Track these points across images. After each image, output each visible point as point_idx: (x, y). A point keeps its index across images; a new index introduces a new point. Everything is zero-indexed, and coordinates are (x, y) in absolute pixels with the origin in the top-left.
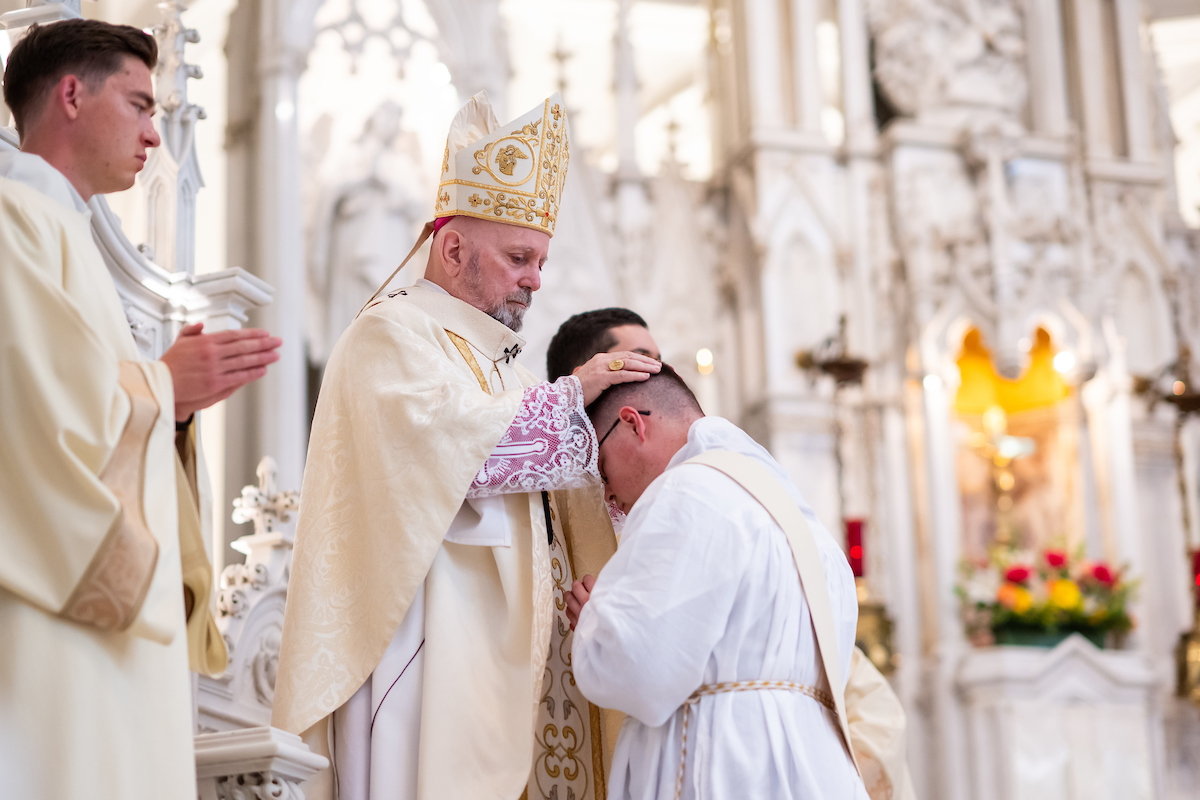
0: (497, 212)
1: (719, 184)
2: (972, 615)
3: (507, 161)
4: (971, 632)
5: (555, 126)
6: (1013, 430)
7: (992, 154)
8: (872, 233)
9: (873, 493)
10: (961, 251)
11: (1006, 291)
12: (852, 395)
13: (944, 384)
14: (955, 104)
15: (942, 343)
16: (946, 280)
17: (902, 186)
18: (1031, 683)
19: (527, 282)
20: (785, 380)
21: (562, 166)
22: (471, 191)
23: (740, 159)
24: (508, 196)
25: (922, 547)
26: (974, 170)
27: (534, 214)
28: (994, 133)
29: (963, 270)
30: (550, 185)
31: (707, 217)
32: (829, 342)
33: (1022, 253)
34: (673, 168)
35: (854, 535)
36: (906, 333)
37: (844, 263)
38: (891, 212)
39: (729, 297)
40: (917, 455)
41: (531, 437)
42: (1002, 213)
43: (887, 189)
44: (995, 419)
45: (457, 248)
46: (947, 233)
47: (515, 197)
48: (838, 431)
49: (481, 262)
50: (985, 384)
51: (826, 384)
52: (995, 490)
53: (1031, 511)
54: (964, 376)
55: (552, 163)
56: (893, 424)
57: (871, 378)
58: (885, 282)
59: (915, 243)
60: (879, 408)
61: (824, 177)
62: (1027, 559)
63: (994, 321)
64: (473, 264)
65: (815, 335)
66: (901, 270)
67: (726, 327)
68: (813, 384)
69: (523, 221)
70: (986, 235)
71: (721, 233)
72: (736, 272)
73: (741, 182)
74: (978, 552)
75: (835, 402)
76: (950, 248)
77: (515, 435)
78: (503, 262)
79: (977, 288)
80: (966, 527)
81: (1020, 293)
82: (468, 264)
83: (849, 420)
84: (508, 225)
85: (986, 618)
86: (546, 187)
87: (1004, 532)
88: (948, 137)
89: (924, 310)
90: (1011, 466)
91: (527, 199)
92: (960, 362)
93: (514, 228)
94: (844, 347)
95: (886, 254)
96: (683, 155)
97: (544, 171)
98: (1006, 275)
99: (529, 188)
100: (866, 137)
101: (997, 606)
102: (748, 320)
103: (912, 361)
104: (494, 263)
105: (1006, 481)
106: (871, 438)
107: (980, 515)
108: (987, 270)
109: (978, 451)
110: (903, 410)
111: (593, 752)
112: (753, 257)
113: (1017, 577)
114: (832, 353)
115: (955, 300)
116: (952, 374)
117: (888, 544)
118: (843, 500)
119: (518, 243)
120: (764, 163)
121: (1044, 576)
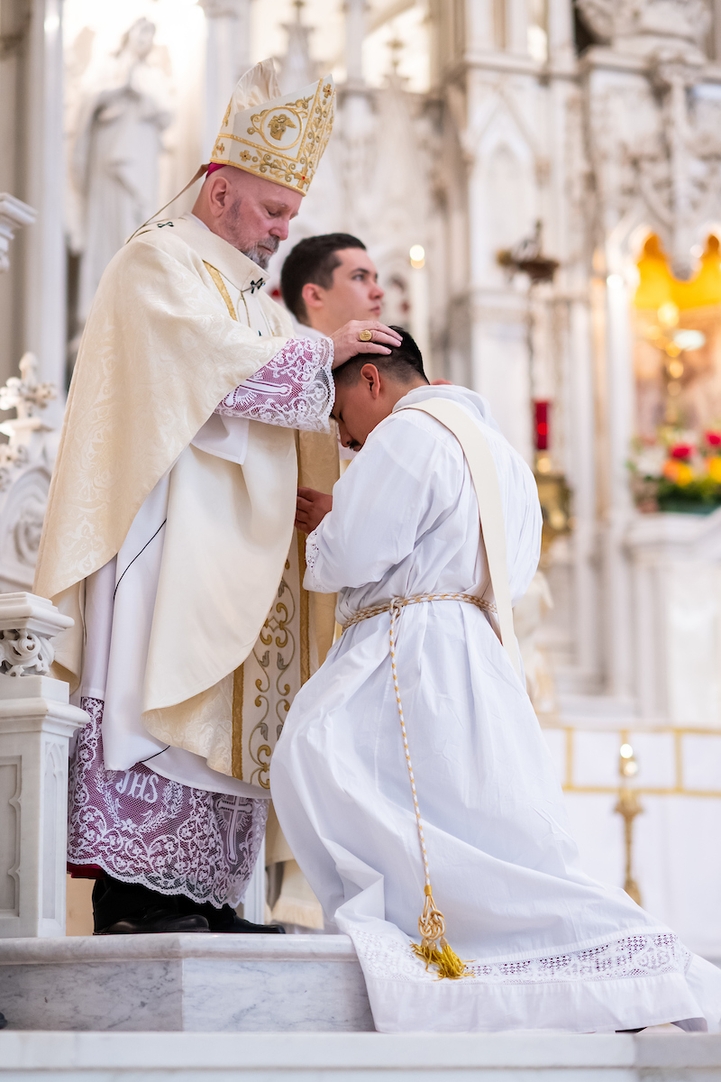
0: (262, 168)
1: (435, 96)
2: (641, 487)
3: (278, 128)
4: (640, 501)
5: (324, 103)
6: (684, 324)
7: (676, 80)
8: (568, 146)
9: (559, 378)
10: (646, 166)
11: (683, 203)
12: (545, 291)
13: (625, 283)
14: (647, 33)
15: (625, 247)
16: (631, 192)
17: (596, 106)
18: (688, 546)
19: (277, 232)
20: (486, 275)
21: (323, 137)
22: (244, 148)
23: (454, 76)
24: (274, 157)
25: (600, 425)
26: (660, 93)
27: (292, 176)
28: (680, 61)
29: (646, 183)
30: (310, 153)
31: (424, 127)
32: (525, 244)
33: (698, 169)
34: (395, 82)
35: (541, 413)
36: (594, 235)
37: (542, 173)
38: (586, 129)
39: (441, 200)
40: (599, 345)
41: (280, 381)
42: (682, 133)
43: (582, 106)
44: (669, 314)
45: (224, 193)
46: (634, 149)
47: (280, 159)
48: (530, 321)
49: (242, 209)
50: (661, 282)
51: (522, 281)
52: (666, 376)
53: (697, 396)
54: (643, 276)
55: (316, 134)
56: (580, 318)
57: (561, 277)
58: (578, 191)
59: (605, 157)
60: (568, 302)
61: (527, 94)
62: (690, 438)
63: (671, 229)
64: (235, 210)
65: (514, 236)
66: (592, 181)
67: (437, 226)
68: (511, 279)
69: (282, 181)
70: (667, 152)
71: (436, 142)
72: (448, 178)
73: (454, 97)
74: (649, 432)
75: (529, 296)
76: (635, 163)
77: (267, 376)
78: (260, 212)
79: (657, 199)
80: (639, 407)
81: (695, 205)
82: (231, 208)
83: (541, 312)
84: (270, 182)
85: (653, 489)
86: (307, 154)
87: (672, 413)
88: (639, 64)
89: (610, 217)
90: (682, 356)
91: (289, 162)
92: (640, 265)
93: (274, 185)
94: (540, 249)
95: (580, 166)
96: (404, 70)
97: (308, 141)
98: (683, 188)
99: (293, 154)
100: (566, 61)
101: (662, 479)
102: (457, 220)
103: (598, 262)
104: (252, 212)
105: (676, 369)
106: (560, 327)
107: (652, 398)
108: (667, 184)
109: (652, 343)
110: (588, 304)
111: (301, 625)
112: (463, 165)
113: (680, 454)
114: (526, 254)
115: (638, 209)
116: (633, 274)
117: (570, 425)
118: (532, 383)
119: (275, 198)
120: (476, 80)
121: (705, 454)
